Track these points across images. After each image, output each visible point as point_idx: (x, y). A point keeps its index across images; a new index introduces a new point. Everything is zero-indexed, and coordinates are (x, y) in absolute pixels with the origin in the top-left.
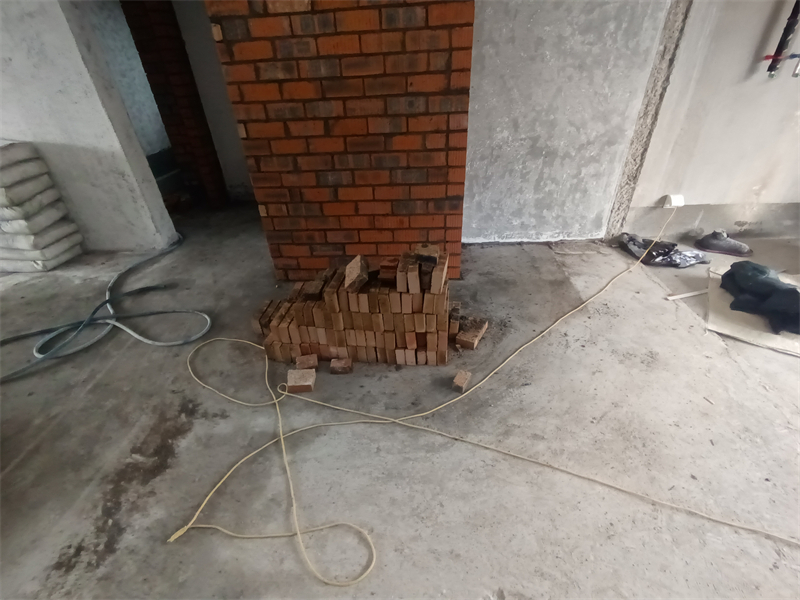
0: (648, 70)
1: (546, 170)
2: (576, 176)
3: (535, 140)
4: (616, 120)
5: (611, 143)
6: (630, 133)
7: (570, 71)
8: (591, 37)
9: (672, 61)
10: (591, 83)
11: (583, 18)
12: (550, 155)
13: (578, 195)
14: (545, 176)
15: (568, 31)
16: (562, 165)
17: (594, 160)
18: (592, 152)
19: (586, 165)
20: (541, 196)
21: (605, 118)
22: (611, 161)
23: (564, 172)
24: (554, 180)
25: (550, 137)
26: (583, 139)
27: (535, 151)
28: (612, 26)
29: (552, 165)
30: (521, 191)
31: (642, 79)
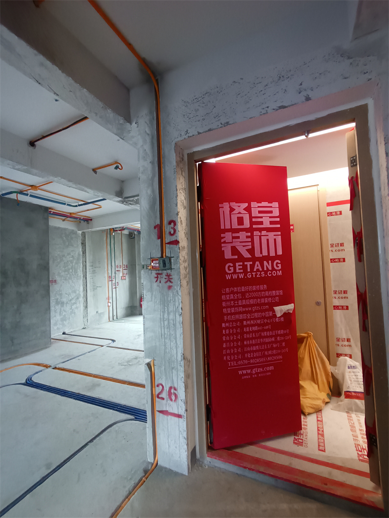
0: (82, 280)
1: (62, 308)
2: (71, 309)
3: (57, 299)
4: (77, 292)
5: (78, 298)
6: (82, 295)
7: (63, 281)
8: (66, 273)
9: (86, 278)
10: (69, 283)
11: (63, 269)
12: (63, 303)
13: (73, 315)
14: (62, 310)
15: (61, 272)
16: (66, 306)
17: (75, 303)
18: (73, 301)
19: (73, 305)
20: (62, 317)
21: (75, 292)
22: (80, 303)
23: (67, 308)
24: (65, 311)
25: (61, 299)
26: (71, 298)
27: (57, 303)
28: (71, 271)
29: (63, 306)
30: (55, 316)
31: (81, 282)
